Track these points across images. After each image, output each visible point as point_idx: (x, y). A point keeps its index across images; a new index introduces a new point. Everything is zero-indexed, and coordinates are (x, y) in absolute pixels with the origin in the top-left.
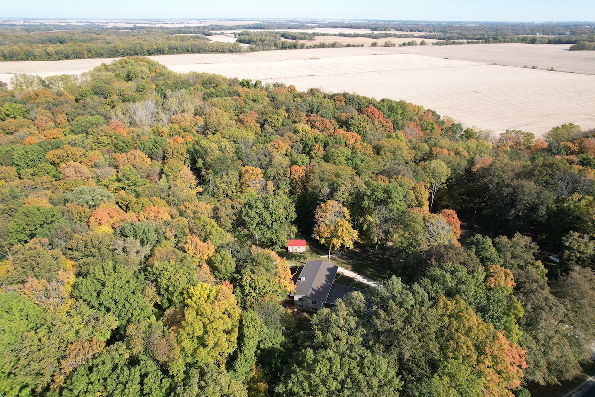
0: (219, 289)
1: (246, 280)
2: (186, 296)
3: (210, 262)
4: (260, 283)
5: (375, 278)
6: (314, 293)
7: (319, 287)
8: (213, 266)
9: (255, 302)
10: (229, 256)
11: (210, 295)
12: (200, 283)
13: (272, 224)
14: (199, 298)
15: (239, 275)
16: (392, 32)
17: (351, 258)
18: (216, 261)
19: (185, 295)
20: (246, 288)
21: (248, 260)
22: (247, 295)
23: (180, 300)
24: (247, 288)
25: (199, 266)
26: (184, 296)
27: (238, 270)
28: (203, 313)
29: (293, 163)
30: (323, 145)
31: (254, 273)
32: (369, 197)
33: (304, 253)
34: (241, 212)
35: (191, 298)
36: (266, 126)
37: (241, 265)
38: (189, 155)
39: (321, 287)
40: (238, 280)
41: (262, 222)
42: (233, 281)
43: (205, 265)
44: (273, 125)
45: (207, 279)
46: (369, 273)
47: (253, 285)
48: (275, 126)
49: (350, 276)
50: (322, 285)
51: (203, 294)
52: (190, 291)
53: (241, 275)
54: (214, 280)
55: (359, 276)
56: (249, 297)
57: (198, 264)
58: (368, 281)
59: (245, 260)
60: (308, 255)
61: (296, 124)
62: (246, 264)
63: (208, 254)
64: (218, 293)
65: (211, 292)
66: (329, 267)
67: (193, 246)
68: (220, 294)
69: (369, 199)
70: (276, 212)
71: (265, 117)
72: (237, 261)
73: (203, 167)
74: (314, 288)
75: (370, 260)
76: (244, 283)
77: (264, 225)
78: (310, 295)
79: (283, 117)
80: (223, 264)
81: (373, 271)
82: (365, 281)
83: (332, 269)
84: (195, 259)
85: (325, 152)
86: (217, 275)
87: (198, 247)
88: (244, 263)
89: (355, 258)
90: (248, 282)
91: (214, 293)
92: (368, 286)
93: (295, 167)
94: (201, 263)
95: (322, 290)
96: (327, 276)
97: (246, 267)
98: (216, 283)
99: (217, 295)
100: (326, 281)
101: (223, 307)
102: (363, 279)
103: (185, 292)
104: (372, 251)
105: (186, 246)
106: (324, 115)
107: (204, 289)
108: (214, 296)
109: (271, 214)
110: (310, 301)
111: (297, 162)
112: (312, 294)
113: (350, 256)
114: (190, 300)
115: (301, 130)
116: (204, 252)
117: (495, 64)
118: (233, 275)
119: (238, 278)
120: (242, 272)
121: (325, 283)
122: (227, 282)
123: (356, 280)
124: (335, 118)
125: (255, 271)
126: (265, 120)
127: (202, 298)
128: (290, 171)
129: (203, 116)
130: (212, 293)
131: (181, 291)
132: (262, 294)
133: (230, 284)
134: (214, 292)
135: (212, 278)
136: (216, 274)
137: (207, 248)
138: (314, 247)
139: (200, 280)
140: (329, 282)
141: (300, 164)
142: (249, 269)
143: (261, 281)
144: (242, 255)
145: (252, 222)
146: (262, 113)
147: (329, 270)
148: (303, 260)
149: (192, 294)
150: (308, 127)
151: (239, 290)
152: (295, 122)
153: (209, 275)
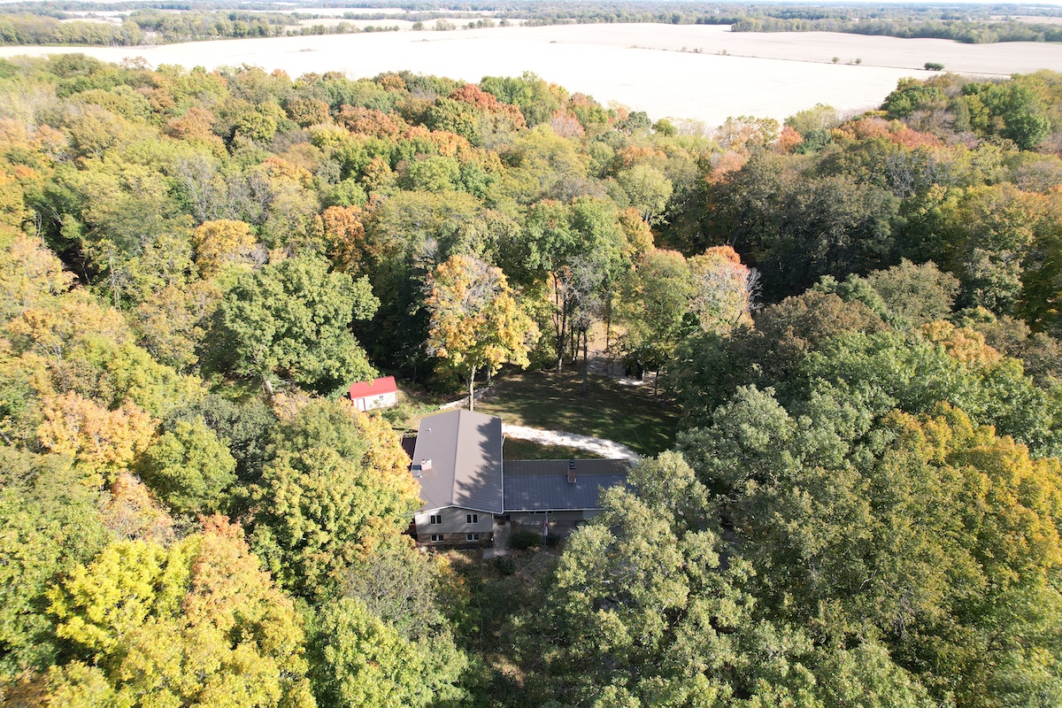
0: (198, 550)
1: (288, 496)
2: (59, 608)
3: (146, 470)
4: (337, 497)
5: (584, 429)
6: (466, 493)
7: (475, 476)
8: (158, 477)
9: (334, 563)
10: (206, 436)
11: (164, 579)
12: (118, 542)
13: (318, 332)
14: (120, 605)
15: (255, 486)
16: (442, 11)
17: (512, 398)
18: (165, 460)
19: (55, 605)
20: (291, 521)
21: (273, 435)
22: (302, 545)
23: (32, 632)
24: (297, 524)
25: (107, 486)
26: (50, 610)
27: (247, 472)
28: (142, 672)
29: (327, 203)
30: (388, 160)
31: (306, 470)
32: (541, 243)
33: (396, 407)
34: (219, 314)
35: (81, 610)
36: (238, 138)
37: (254, 457)
38: (32, 213)
39: (480, 475)
40: (254, 503)
41: (289, 330)
42: (236, 508)
43: (129, 482)
44: (255, 135)
45: (145, 522)
46: (567, 422)
47: (315, 507)
48: (260, 138)
49: (528, 438)
50: (479, 471)
51: (130, 583)
52: (74, 586)
53: (263, 484)
54: (171, 522)
55: (548, 432)
56: (308, 551)
57: (101, 482)
58: (573, 439)
59: (265, 438)
60: (407, 409)
61: (312, 127)
62: (270, 448)
63: (135, 445)
64: (193, 565)
65: (164, 566)
66: (482, 424)
67: (70, 426)
68: (205, 567)
69: (541, 249)
70: (325, 298)
71: (233, 122)
72: (238, 447)
73: (82, 238)
74: (463, 481)
75: (556, 393)
76: (282, 508)
77: (295, 337)
78: (459, 500)
79: (276, 116)
80: (193, 462)
81: (574, 414)
82: (566, 441)
83: (488, 426)
84: (87, 468)
85: (396, 173)
86: (178, 503)
87: (92, 428)
88: (262, 449)
89: (519, 397)
90: (295, 500)
91: (178, 568)
92: (579, 451)
93: (332, 212)
94: (112, 479)
95: (483, 483)
96: (483, 445)
97: (273, 456)
98: (180, 531)
99: (194, 571)
100: (485, 457)
101: (229, 611)
102: (560, 438)
103: (52, 595)
104: (550, 374)
105: (43, 431)
106: (372, 105)
107: (133, 562)
108: (181, 581)
109: (310, 304)
110: (461, 517)
111: (337, 197)
112: (463, 498)
113: (506, 395)
114: (77, 621)
115: (327, 136)
116: (116, 439)
117: (635, 47)
118: (234, 491)
119: (256, 496)
120: (265, 475)
121: (484, 462)
122: (220, 518)
123: (545, 444)
124: (397, 109)
125: (309, 462)
126: (234, 129)
127: (131, 603)
128: (324, 221)
129: (63, 128)
130: (170, 570)
131: (33, 594)
132: (351, 530)
133: (231, 522)
134: (179, 564)
135: (163, 518)
136: (173, 499)
137: (126, 426)
138: (414, 391)
139: (113, 534)
140: (494, 458)
141: (346, 201)
142: (286, 461)
143: (341, 488)
144: (250, 425)
145: (258, 332)
146: (224, 115)
147: (482, 429)
148: (401, 423)
149: (85, 593)
150: (340, 131)
151: (269, 535)
152: (308, 124)
153: (148, 508)
